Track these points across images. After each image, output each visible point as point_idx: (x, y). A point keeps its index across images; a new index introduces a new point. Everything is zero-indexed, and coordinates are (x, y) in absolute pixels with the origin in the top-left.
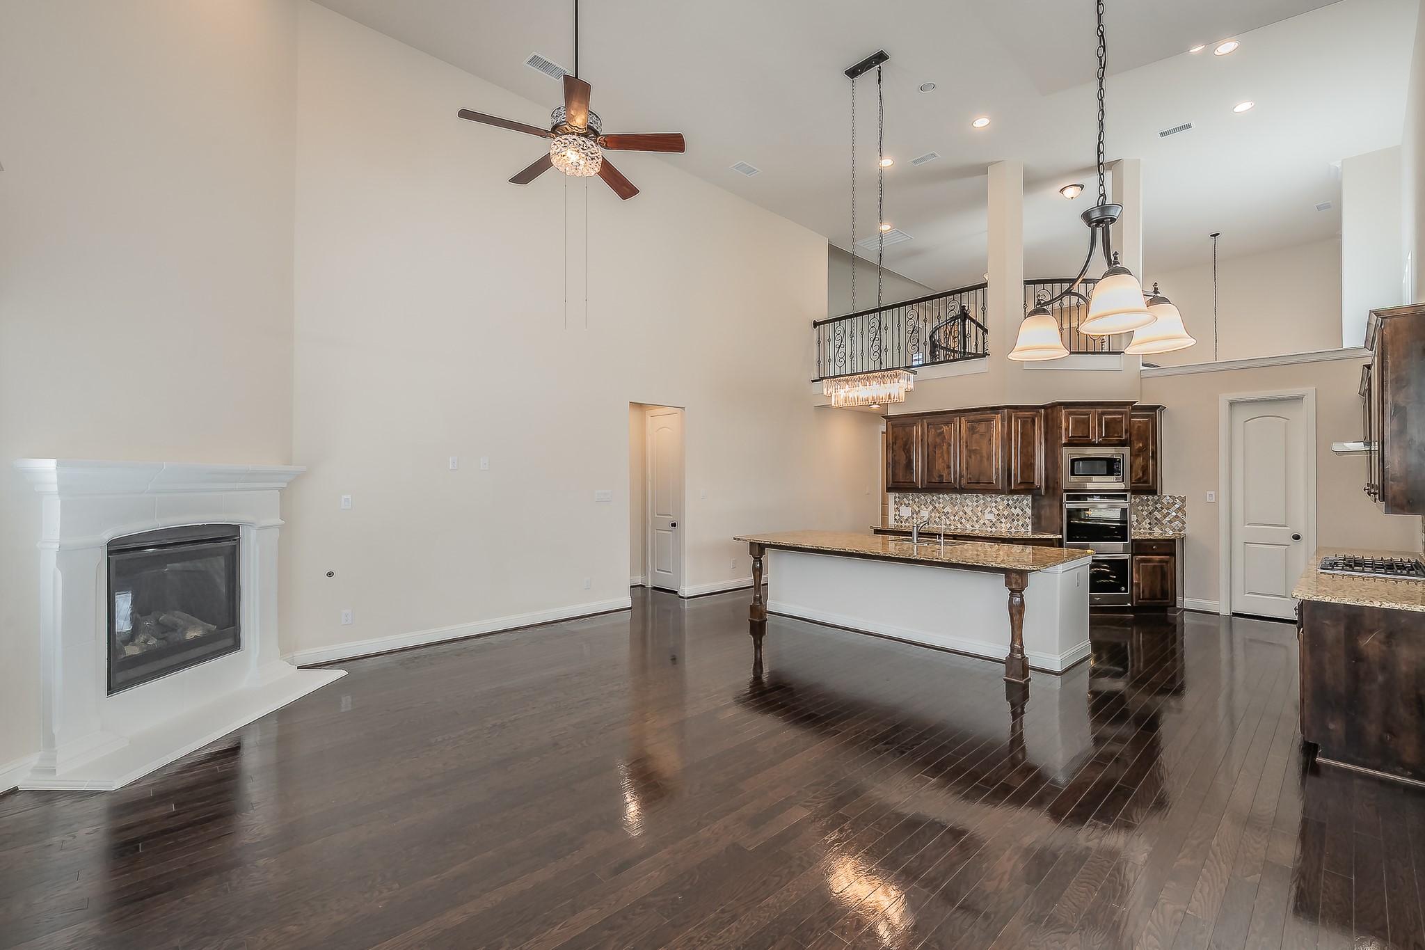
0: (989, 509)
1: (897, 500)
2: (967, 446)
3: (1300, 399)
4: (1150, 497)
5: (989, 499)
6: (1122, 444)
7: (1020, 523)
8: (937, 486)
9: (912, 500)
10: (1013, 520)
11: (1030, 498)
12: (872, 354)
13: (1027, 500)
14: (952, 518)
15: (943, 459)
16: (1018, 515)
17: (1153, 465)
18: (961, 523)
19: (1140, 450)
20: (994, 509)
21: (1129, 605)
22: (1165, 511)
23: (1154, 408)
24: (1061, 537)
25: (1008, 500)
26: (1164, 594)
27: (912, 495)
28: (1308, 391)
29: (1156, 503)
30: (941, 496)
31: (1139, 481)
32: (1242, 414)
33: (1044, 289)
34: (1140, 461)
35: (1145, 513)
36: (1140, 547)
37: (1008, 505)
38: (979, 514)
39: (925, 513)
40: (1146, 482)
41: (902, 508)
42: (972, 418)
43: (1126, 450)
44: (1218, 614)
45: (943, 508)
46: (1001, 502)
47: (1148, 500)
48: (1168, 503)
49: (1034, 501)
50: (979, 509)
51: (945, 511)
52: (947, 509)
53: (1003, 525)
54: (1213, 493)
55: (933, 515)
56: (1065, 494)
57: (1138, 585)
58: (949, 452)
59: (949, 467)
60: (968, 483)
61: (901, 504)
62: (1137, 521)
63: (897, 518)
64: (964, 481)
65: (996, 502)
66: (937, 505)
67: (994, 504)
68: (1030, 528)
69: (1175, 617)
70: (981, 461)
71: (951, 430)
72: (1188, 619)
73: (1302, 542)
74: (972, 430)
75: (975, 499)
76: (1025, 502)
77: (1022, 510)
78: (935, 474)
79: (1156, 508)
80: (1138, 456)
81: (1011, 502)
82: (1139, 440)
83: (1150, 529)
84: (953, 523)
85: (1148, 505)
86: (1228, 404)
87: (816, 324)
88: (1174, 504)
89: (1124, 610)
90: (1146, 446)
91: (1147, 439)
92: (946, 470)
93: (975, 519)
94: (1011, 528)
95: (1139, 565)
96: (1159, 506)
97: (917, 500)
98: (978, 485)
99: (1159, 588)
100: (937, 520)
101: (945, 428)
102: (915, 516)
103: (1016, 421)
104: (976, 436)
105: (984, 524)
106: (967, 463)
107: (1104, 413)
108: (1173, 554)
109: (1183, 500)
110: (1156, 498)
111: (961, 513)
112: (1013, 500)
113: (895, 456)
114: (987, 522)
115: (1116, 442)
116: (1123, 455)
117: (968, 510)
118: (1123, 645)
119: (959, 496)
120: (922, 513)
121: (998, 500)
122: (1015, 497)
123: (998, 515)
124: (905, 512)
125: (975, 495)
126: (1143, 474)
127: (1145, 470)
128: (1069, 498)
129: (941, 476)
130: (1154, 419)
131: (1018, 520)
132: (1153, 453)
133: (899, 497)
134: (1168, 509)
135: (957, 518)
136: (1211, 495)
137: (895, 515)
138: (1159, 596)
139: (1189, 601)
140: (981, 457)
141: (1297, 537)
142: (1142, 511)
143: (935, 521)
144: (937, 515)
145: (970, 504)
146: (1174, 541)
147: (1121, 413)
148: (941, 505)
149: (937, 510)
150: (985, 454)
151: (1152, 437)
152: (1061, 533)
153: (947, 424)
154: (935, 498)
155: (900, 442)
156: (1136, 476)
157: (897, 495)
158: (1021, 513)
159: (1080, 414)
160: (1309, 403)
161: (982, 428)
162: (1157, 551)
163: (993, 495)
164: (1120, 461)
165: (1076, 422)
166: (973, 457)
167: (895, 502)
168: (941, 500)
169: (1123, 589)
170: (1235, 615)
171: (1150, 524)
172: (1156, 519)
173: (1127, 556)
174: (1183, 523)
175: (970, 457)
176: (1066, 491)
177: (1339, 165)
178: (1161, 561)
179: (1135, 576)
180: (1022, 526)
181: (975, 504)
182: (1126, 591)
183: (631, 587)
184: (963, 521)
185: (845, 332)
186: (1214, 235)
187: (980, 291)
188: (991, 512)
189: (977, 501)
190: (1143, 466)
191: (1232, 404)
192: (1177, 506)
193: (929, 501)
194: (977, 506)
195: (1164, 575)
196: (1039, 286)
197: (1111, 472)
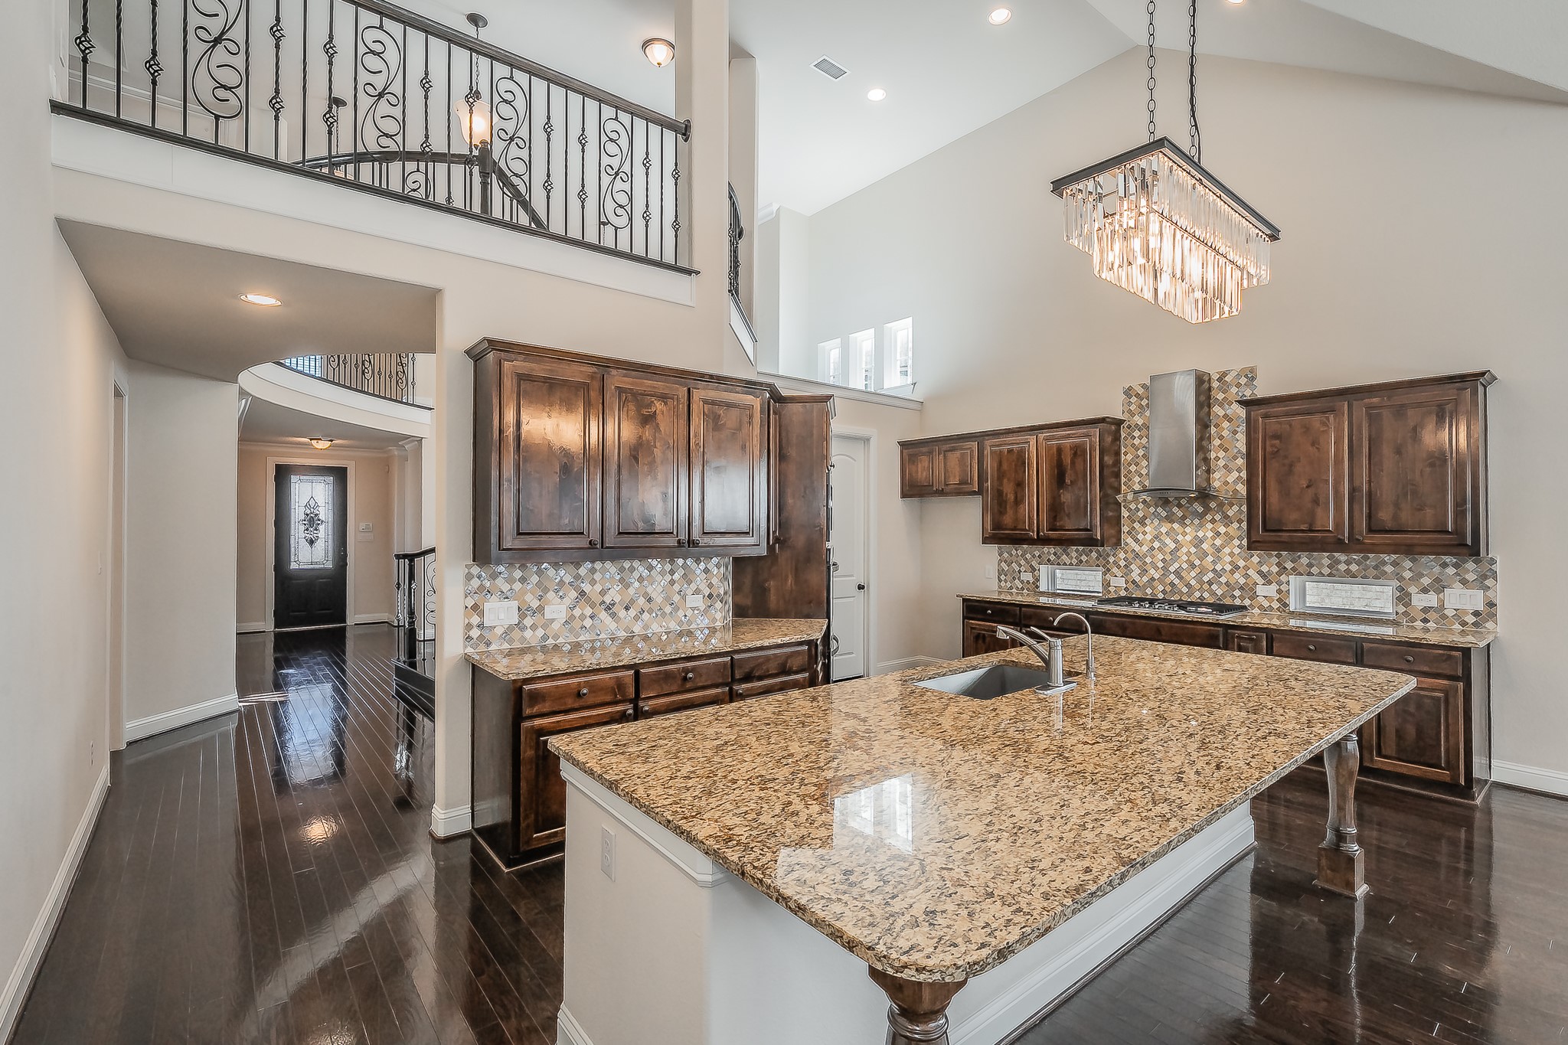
1: (476, 583)
3: (866, 440)
9: (521, 581)
14: (622, 614)
18: (640, 623)
27: (520, 569)
28: (874, 433)
38: (676, 598)
39: (557, 610)
41: (491, 605)
42: (711, 393)
45: (603, 593)
50: (677, 587)
51: (608, 599)
52: (611, 595)
55: (577, 612)
61: (488, 596)
63: (476, 631)
66: (586, 587)
67: (702, 576)
73: (864, 593)
75: (667, 568)
92: (659, 505)
93: (666, 610)
97: (531, 580)
100: (588, 623)
101: (659, 406)
102: (528, 621)
105: (684, 619)
111: (642, 601)
117: (654, 592)
120: (549, 613)
124: (500, 613)
129: (649, 518)
135: (631, 613)
137: (469, 626)
141: (861, 587)
143: (582, 628)
144: (588, 611)
145: (658, 578)
148: (598, 588)
149: (588, 600)
153: (665, 398)
154: (581, 573)
160: (874, 446)
168: (597, 576)
181: (668, 577)
184: (645, 617)
188: (698, 591)
189: (672, 572)
193: (566, 579)
194: (672, 582)
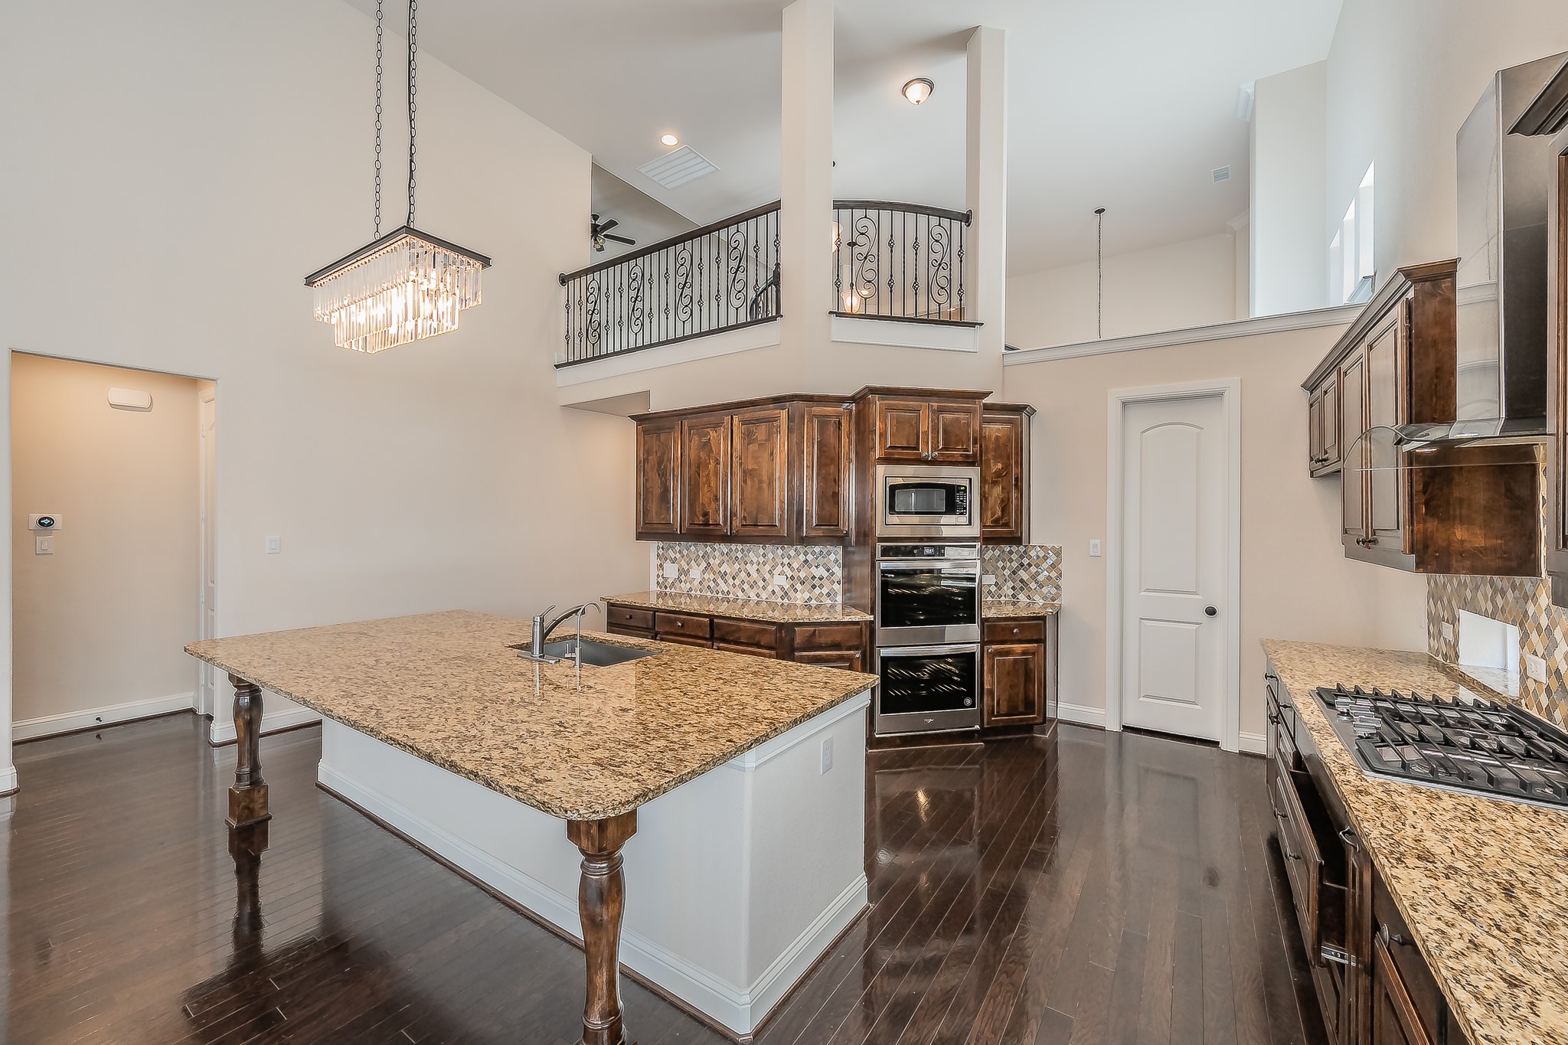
0: (779, 568)
1: (661, 552)
2: (741, 464)
3: (1218, 395)
4: (1014, 548)
5: (780, 552)
6: (969, 462)
7: (825, 591)
8: (704, 532)
9: (680, 552)
10: (814, 587)
11: (840, 549)
12: (633, 323)
13: (836, 554)
14: (731, 581)
15: (709, 486)
16: (821, 579)
17: (1017, 498)
18: (743, 590)
19: (998, 474)
20: (786, 569)
21: (977, 727)
22: (1033, 569)
23: (1018, 409)
24: (871, 618)
25: (806, 554)
26: (1029, 706)
27: (680, 545)
28: (1229, 382)
29: (1021, 557)
30: (716, 546)
31: (996, 522)
32: (1140, 419)
33: (866, 217)
34: (997, 491)
35: (1007, 572)
36: (994, 631)
37: (806, 561)
38: (767, 575)
39: (696, 573)
40: (1006, 525)
41: (667, 565)
42: (747, 416)
43: (974, 473)
44: (1103, 729)
45: (720, 565)
46: (796, 555)
47: (1011, 552)
48: (1038, 557)
49: (845, 553)
50: (767, 567)
51: (722, 570)
52: (725, 568)
53: (799, 595)
54: (1098, 542)
55: (706, 576)
56: (879, 546)
57: (991, 692)
58: (716, 474)
59: (717, 499)
60: (742, 525)
61: (666, 559)
62: (996, 584)
63: (661, 580)
64: (737, 523)
65: (789, 557)
66: (711, 561)
67: (786, 561)
68: (839, 599)
69: (1045, 741)
70: (760, 489)
71: (719, 440)
72: (1063, 735)
73: (1217, 620)
74: (748, 438)
75: (761, 551)
76: (832, 557)
77: (828, 570)
78: (699, 511)
79: (1022, 565)
80: (995, 483)
81: (810, 557)
82: (996, 458)
83: (1014, 596)
84: (732, 590)
85: (1011, 560)
86: (1120, 405)
87: (564, 280)
88: (1045, 558)
89: (968, 736)
90: (1007, 467)
91: (1009, 457)
92: (713, 505)
93: (761, 583)
94: (810, 599)
95: (993, 659)
96: (1026, 561)
97: (685, 552)
98: (756, 529)
99: (1021, 696)
100: (712, 584)
101: (713, 434)
102: (683, 578)
103: (811, 421)
104: (753, 447)
105: (773, 592)
106: (742, 494)
107: (941, 410)
108: (1042, 641)
109: (1058, 553)
110: (1022, 549)
111: (743, 575)
112: (813, 553)
113: (647, 480)
114: (777, 589)
115: (961, 459)
116: (970, 479)
117: (752, 569)
118: (968, 794)
119: (740, 547)
120: (692, 574)
121: (792, 553)
122: (817, 549)
123: (792, 578)
124: (671, 571)
125: (761, 546)
126: (1003, 511)
127: (1005, 507)
128: (886, 552)
129: (706, 514)
130: (1017, 426)
131: (821, 586)
132: (1017, 479)
133: (663, 548)
134: (1037, 565)
135: (737, 582)
136: (1095, 546)
137: (658, 576)
138: (1021, 709)
139: (1065, 707)
140: (760, 482)
141: (1211, 612)
142: (1004, 568)
143: (709, 587)
144: (712, 576)
145: (755, 560)
146: (1044, 618)
147: (967, 411)
148: (717, 561)
149: (712, 569)
150: (765, 478)
151: (1017, 454)
152: (873, 612)
153: (716, 426)
154: (709, 549)
155: (653, 458)
156: (993, 514)
157: (661, 544)
158: (825, 574)
159: (905, 411)
160: (1232, 399)
161: (761, 432)
162: (1019, 637)
163: (786, 546)
164: (965, 491)
165: (899, 423)
166: (749, 482)
167: (658, 555)
168: (717, 553)
169: (968, 701)
170: (1126, 728)
171: (1013, 588)
172: (1022, 581)
173: (975, 648)
174: (1058, 587)
175: (745, 481)
176: (882, 540)
177: (1251, 91)
178: (1024, 653)
179: (989, 680)
180: (828, 595)
181: (761, 560)
182: (973, 705)
183: (15, 744)
184: (746, 586)
185: (599, 289)
186: (1100, 211)
187: (772, 216)
188: (782, 573)
189: (764, 555)
190: (1002, 501)
191: (1125, 404)
192: (1049, 562)
193: (701, 553)
194: (764, 563)
195: (1028, 677)
196: (859, 213)
197: (951, 508)
